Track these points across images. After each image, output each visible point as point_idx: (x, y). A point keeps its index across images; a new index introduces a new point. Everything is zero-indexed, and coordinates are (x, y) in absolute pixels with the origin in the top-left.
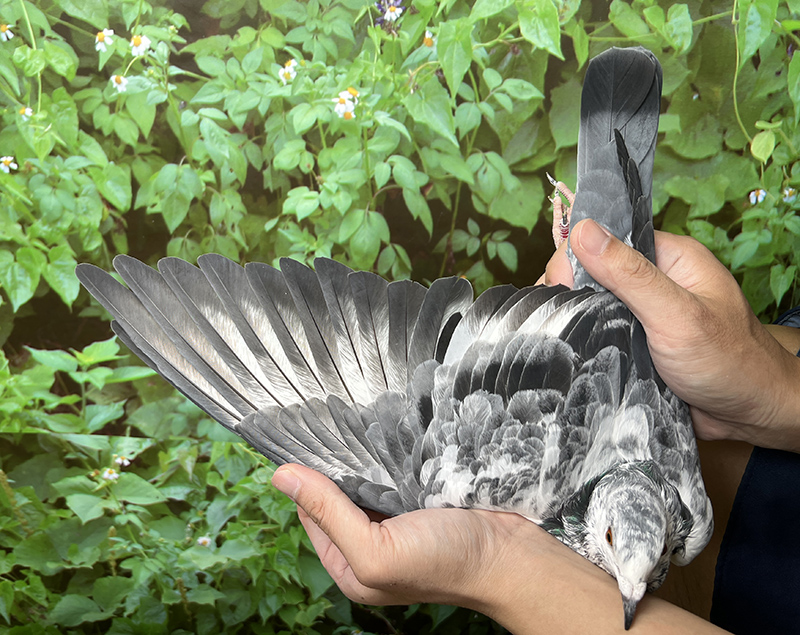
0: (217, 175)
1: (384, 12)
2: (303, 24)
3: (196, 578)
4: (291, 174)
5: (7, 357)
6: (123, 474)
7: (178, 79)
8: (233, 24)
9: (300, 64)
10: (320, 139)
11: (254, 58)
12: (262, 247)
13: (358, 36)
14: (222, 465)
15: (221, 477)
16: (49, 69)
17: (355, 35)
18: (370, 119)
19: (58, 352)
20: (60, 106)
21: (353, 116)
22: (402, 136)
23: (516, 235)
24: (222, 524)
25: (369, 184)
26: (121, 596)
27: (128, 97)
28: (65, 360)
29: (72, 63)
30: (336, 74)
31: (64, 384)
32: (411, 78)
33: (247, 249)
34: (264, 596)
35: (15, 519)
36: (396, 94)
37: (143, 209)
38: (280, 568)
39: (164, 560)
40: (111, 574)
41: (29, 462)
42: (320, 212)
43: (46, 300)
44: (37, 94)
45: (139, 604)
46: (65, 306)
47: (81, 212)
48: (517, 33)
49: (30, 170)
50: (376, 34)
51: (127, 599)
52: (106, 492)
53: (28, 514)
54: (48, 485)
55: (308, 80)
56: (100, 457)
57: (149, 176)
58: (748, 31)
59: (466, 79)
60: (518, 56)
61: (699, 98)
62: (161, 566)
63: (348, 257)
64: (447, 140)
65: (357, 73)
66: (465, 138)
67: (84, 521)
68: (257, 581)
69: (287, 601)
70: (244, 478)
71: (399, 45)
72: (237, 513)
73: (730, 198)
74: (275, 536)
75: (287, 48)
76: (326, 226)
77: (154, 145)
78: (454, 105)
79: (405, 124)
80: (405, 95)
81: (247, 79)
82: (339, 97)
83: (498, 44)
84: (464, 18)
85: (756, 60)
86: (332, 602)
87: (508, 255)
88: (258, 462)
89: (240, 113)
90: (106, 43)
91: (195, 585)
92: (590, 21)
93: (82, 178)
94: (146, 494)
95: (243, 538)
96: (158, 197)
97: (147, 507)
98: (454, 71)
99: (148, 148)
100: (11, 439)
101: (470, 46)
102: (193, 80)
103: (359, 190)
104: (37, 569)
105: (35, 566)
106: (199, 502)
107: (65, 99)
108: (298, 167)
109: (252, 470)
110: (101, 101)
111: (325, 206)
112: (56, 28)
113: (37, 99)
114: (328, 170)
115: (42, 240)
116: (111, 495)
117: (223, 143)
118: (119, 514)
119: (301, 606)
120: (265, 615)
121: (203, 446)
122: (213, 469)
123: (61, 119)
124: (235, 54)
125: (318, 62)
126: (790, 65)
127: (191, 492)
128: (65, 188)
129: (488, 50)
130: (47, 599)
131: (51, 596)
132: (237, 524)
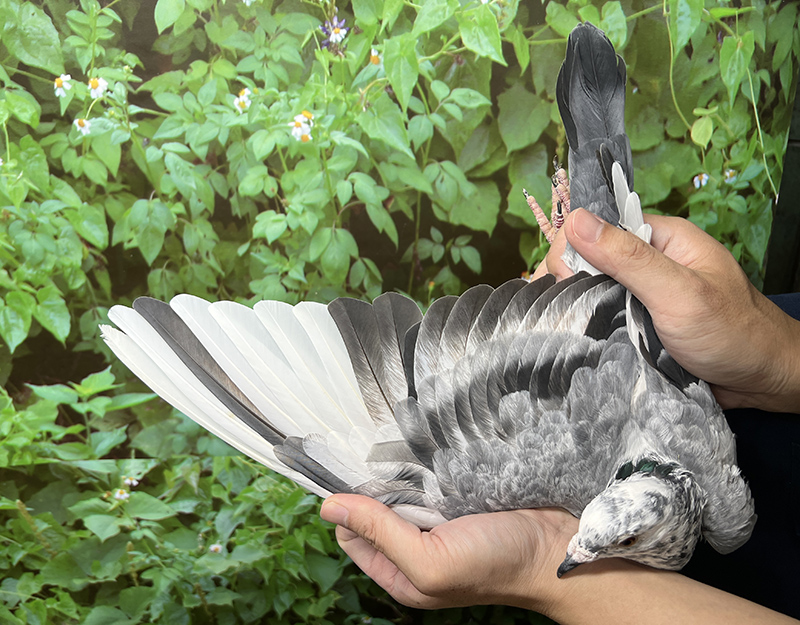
0: (187, 206)
1: (328, 34)
2: (252, 53)
3: (212, 582)
4: (257, 199)
5: (10, 395)
6: (133, 493)
7: (138, 117)
8: (184, 59)
9: (254, 92)
10: (281, 163)
11: (209, 91)
12: (237, 271)
13: (306, 61)
14: (224, 478)
15: (225, 489)
16: (13, 119)
17: (303, 60)
18: (326, 139)
19: (58, 386)
20: (29, 153)
21: (310, 138)
22: (360, 154)
23: (478, 239)
24: (230, 531)
25: (333, 202)
26: (146, 604)
27: (92, 139)
28: (66, 393)
29: (34, 111)
30: (289, 98)
31: (66, 415)
32: (362, 96)
33: (223, 274)
34: (277, 592)
35: (38, 543)
36: (349, 113)
37: (120, 245)
38: (288, 566)
39: (181, 568)
40: (133, 585)
41: (45, 490)
42: (289, 234)
43: (40, 338)
44: (5, 143)
45: (162, 610)
46: (58, 343)
47: (62, 253)
48: (459, 43)
49: (8, 218)
50: (323, 57)
51: (152, 607)
52: (120, 511)
53: (50, 538)
54: (64, 509)
55: (263, 107)
56: (110, 479)
57: (122, 213)
58: (679, 22)
59: (415, 93)
60: (462, 66)
61: (639, 91)
62: (180, 574)
63: (320, 274)
64: (403, 153)
65: (309, 96)
66: (419, 150)
67: (103, 538)
68: (270, 580)
69: (298, 596)
70: (246, 488)
71: (347, 65)
72: (243, 520)
73: (676, 185)
74: (281, 538)
75: (239, 78)
76: (296, 246)
77: (124, 183)
78: (406, 119)
79: (361, 141)
80: (358, 113)
81: (204, 111)
82: (294, 121)
83: (442, 56)
84: (407, 34)
85: (689, 50)
86: (341, 593)
87: (472, 258)
88: (258, 473)
89: (201, 145)
90: (65, 88)
91: (212, 588)
92: (527, 27)
93: (59, 221)
94: (157, 510)
95: (252, 543)
96: (133, 232)
97: (159, 522)
98: (402, 85)
99: (118, 187)
100: (24, 471)
101: (416, 60)
102: (153, 117)
103: (324, 210)
104: (65, 586)
105: (62, 584)
106: (207, 512)
107: (32, 146)
108: (263, 192)
109: (252, 480)
110: (67, 145)
111: (293, 227)
112: (15, 78)
113: (5, 148)
114: (292, 192)
115: (28, 283)
116: (125, 513)
117: (188, 174)
118: (134, 530)
119: (313, 600)
120: (280, 611)
121: (205, 462)
122: (216, 482)
123: (32, 165)
124: (190, 88)
125: (271, 89)
126: (721, 51)
127: (199, 505)
128: (44, 232)
129: (433, 62)
130: (78, 612)
131: (81, 609)
132: (244, 531)
